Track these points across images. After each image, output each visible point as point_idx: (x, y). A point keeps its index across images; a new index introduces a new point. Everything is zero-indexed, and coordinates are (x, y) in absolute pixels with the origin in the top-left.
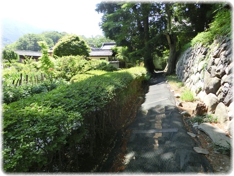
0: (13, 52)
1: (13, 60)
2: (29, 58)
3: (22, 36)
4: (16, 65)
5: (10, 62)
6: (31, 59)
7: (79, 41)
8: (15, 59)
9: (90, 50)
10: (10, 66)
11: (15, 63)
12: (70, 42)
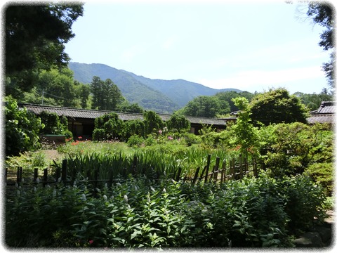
0: (184, 119)
1: (184, 130)
2: (208, 128)
3: (191, 100)
4: (187, 136)
5: (179, 132)
6: (210, 128)
7: (288, 98)
8: (186, 127)
9: (307, 114)
10: (178, 137)
11: (186, 134)
12: (273, 102)
